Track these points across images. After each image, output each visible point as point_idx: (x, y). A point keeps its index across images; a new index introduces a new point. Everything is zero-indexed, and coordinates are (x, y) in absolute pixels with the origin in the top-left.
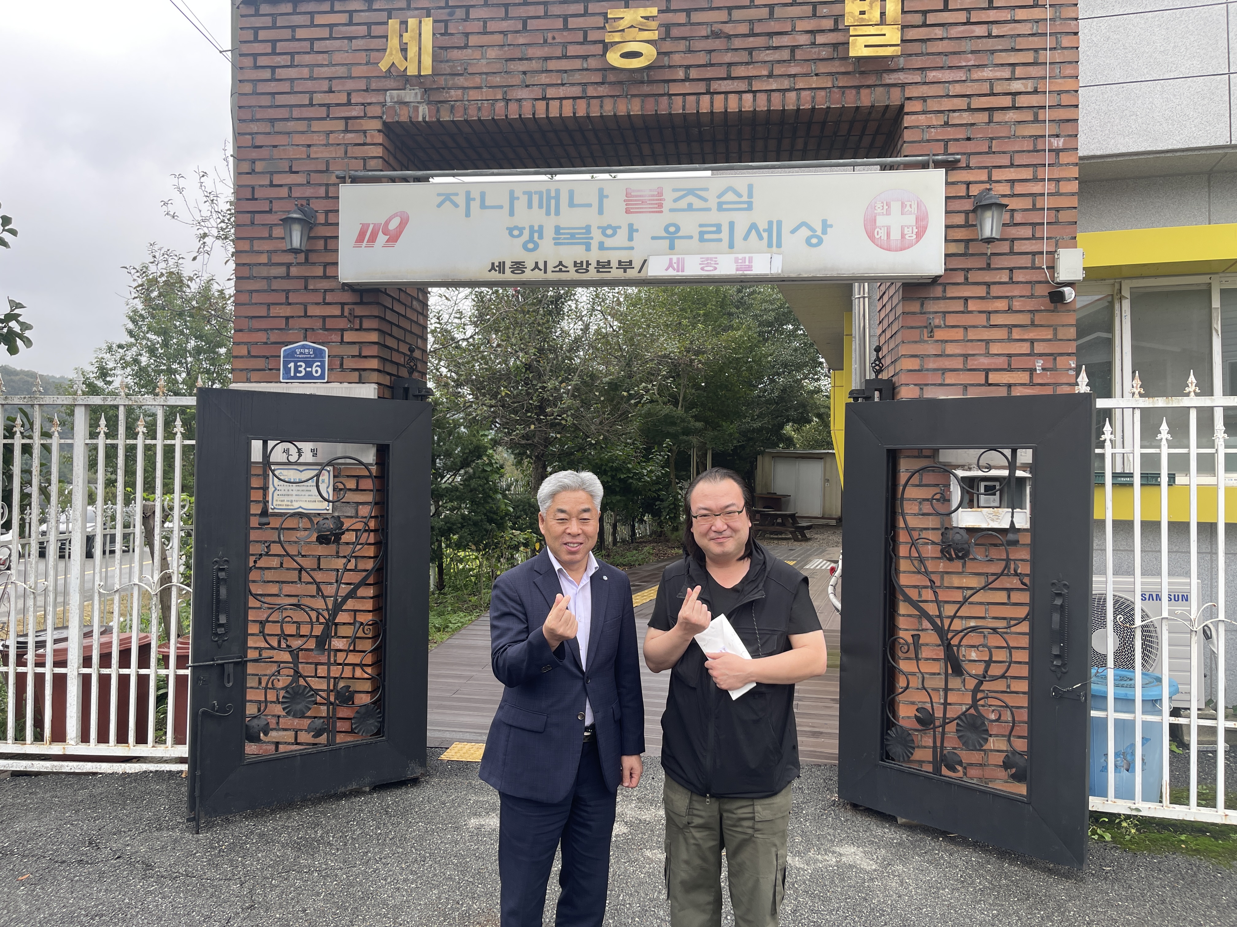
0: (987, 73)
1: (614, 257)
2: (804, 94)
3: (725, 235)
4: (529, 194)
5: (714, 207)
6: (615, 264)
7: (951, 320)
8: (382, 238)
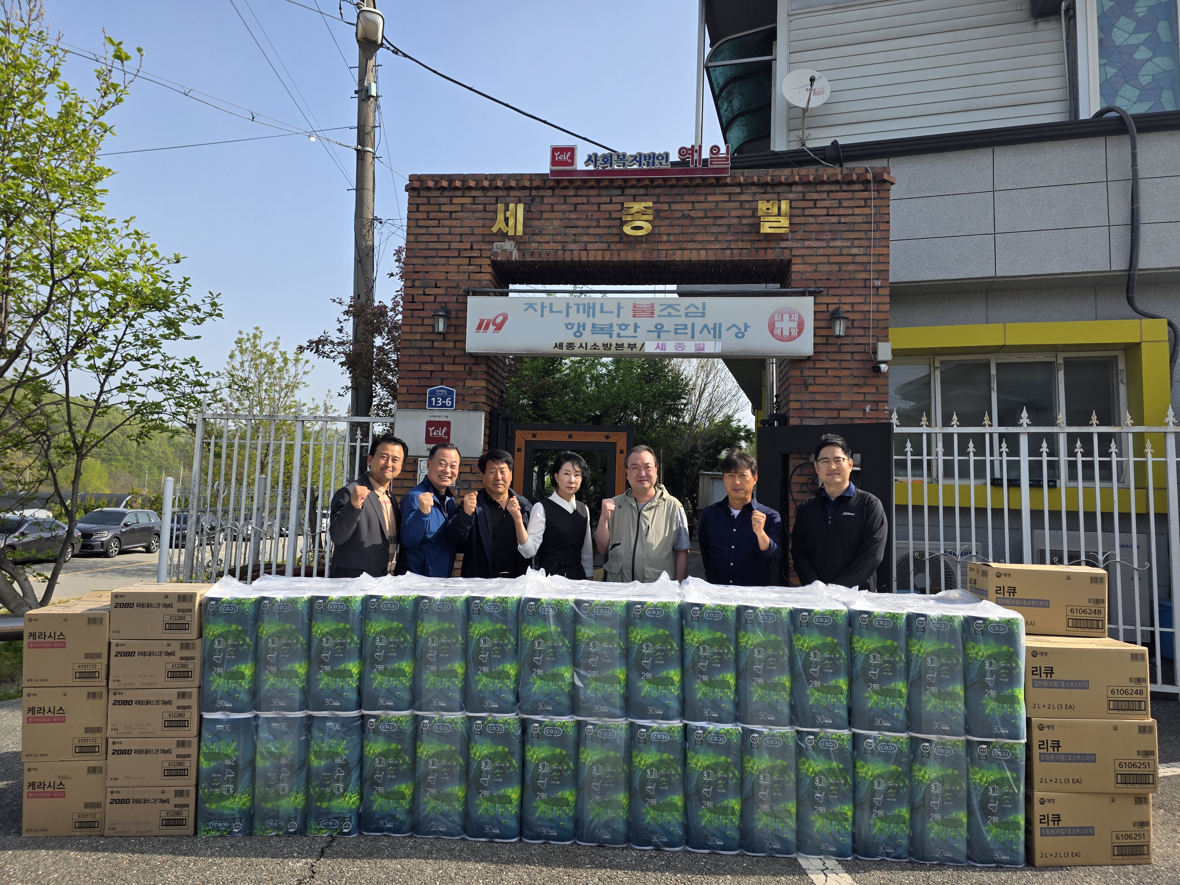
0: (838, 243)
1: (626, 342)
2: (735, 251)
3: (689, 330)
4: (578, 305)
5: (683, 315)
6: (626, 345)
7: (819, 381)
8: (492, 328)
